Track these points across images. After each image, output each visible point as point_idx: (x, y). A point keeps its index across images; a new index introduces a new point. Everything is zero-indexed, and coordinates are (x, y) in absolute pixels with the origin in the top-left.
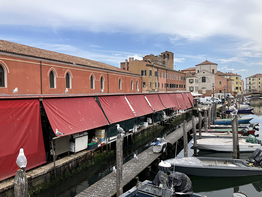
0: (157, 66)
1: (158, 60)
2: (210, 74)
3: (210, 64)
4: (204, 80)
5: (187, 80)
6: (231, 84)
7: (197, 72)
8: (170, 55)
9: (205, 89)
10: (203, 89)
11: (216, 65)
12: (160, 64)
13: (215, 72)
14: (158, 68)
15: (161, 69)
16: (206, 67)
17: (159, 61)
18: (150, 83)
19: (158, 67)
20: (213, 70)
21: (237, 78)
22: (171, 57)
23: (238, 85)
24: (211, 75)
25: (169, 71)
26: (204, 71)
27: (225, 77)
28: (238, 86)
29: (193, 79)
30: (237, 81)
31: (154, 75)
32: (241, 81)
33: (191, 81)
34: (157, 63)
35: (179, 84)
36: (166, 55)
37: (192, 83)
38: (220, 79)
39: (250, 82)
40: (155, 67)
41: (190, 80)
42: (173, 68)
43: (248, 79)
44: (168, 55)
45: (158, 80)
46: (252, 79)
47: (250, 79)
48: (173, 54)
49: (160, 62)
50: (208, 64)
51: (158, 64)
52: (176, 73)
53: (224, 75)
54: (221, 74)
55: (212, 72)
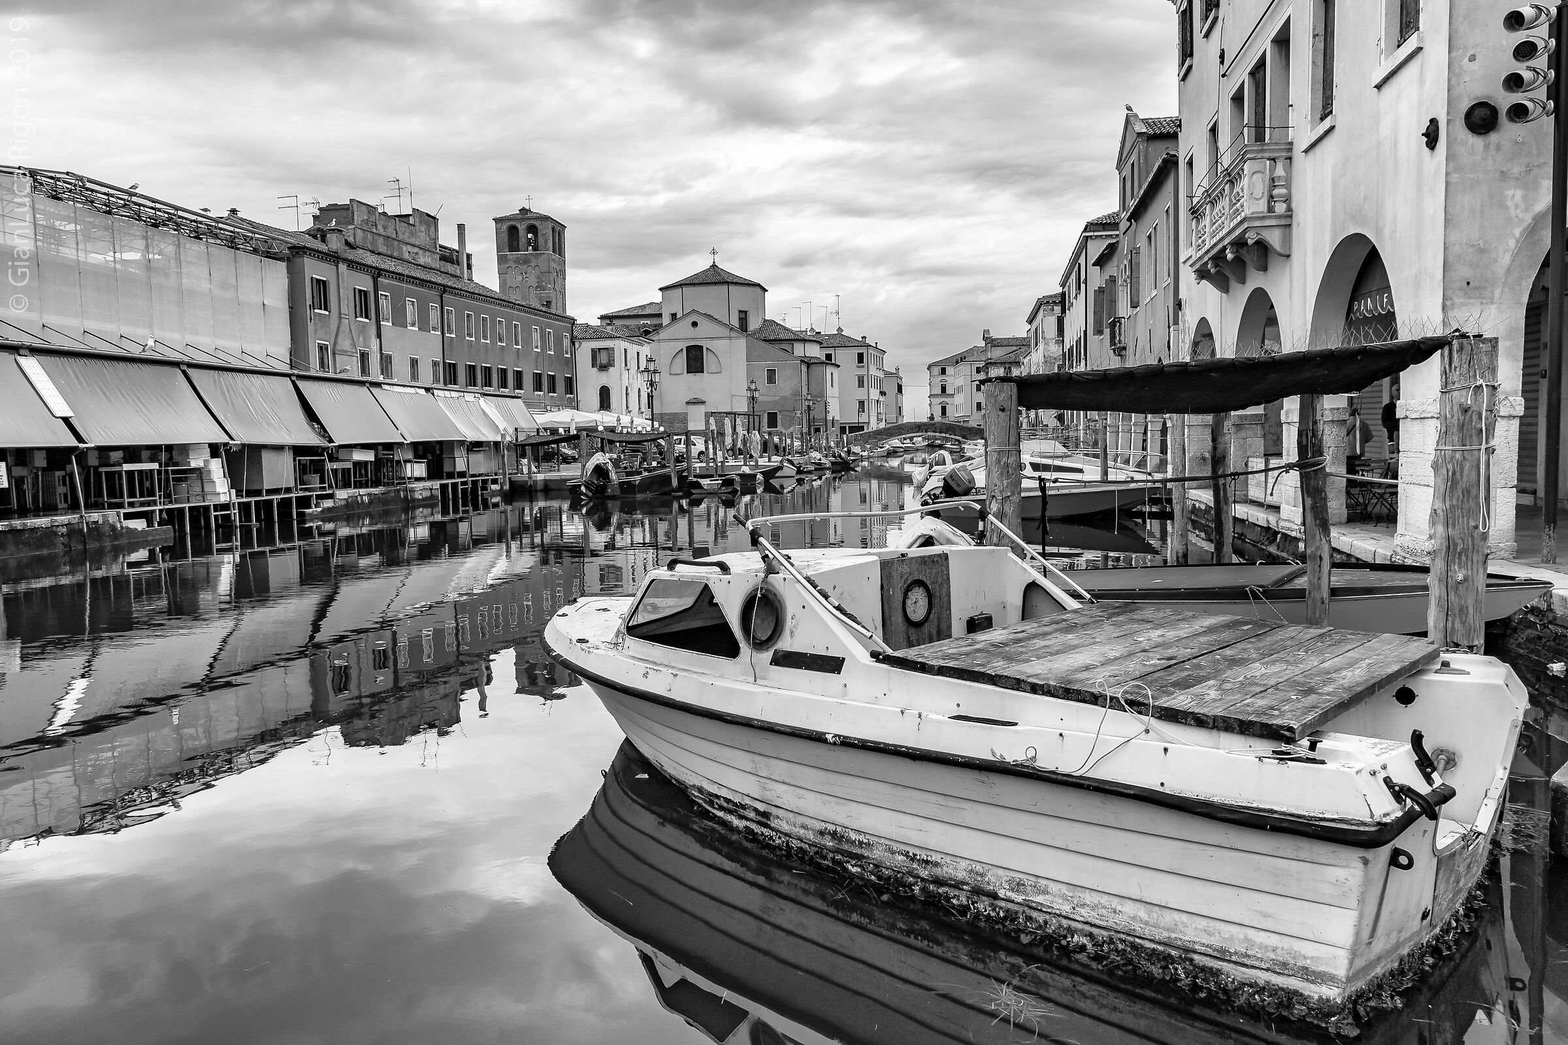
0: (371, 260)
1: (405, 236)
2: (725, 332)
3: (728, 283)
4: (695, 359)
6: (822, 382)
7: (666, 320)
8: (545, 230)
9: (702, 407)
10: (691, 407)
11: (758, 290)
13: (754, 324)
14: (377, 273)
16: (709, 300)
17: (413, 240)
18: (322, 348)
20: (743, 317)
21: (860, 358)
23: (864, 390)
24: (730, 338)
26: (694, 318)
27: (799, 350)
28: (864, 397)
29: (613, 349)
30: (862, 372)
31: (348, 307)
32: (882, 375)
33: (603, 358)
34: (400, 250)
36: (522, 227)
37: (604, 368)
38: (772, 357)
39: (944, 389)
40: (353, 265)
41: (595, 353)
43: (937, 370)
44: (532, 229)
46: (949, 370)
47: (943, 371)
48: (558, 230)
50: (715, 283)
52: (507, 310)
53: (793, 337)
54: (781, 336)
55: (735, 322)
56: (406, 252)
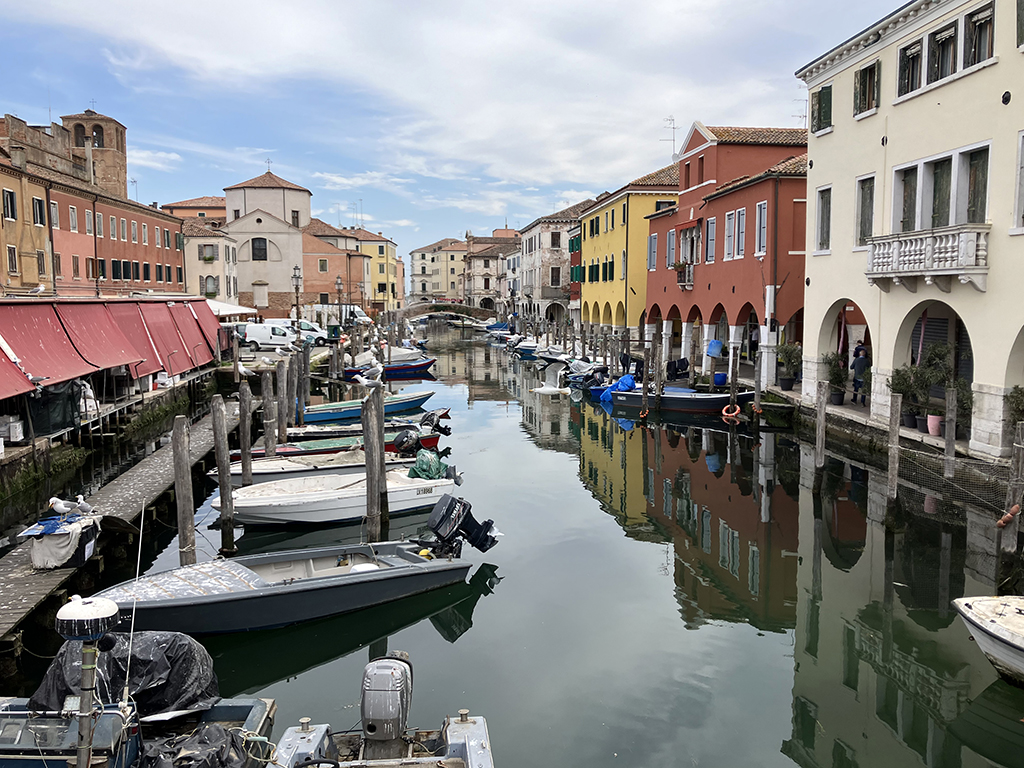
0: (44, 174)
1: (48, 147)
2: (285, 228)
3: (284, 188)
4: (259, 250)
5: (192, 247)
6: (361, 271)
7: (230, 217)
8: (109, 130)
9: (266, 287)
10: (256, 287)
11: (306, 194)
12: (60, 168)
13: (303, 222)
14: (49, 185)
15: (65, 191)
16: (268, 200)
17: (53, 151)
18: (11, 251)
19: (51, 182)
20: (295, 214)
21: (381, 248)
22: (111, 140)
23: (384, 275)
24: (288, 233)
25: (108, 203)
26: (258, 216)
27: (341, 244)
28: (384, 281)
29: (217, 246)
30: (383, 261)
31: (29, 217)
32: (394, 263)
33: (208, 253)
34: (43, 158)
35: (153, 264)
36: (88, 127)
37: (209, 260)
38: (322, 251)
39: (424, 268)
40: (33, 178)
41: (201, 248)
42: (126, 194)
43: (418, 256)
44: (98, 129)
45: (51, 240)
46: (429, 256)
47: (423, 257)
48: (120, 130)
49: (59, 160)
50: (273, 188)
51: (48, 164)
52: (138, 214)
53: (336, 234)
54: (327, 233)
55: (290, 220)
56: (48, 160)
